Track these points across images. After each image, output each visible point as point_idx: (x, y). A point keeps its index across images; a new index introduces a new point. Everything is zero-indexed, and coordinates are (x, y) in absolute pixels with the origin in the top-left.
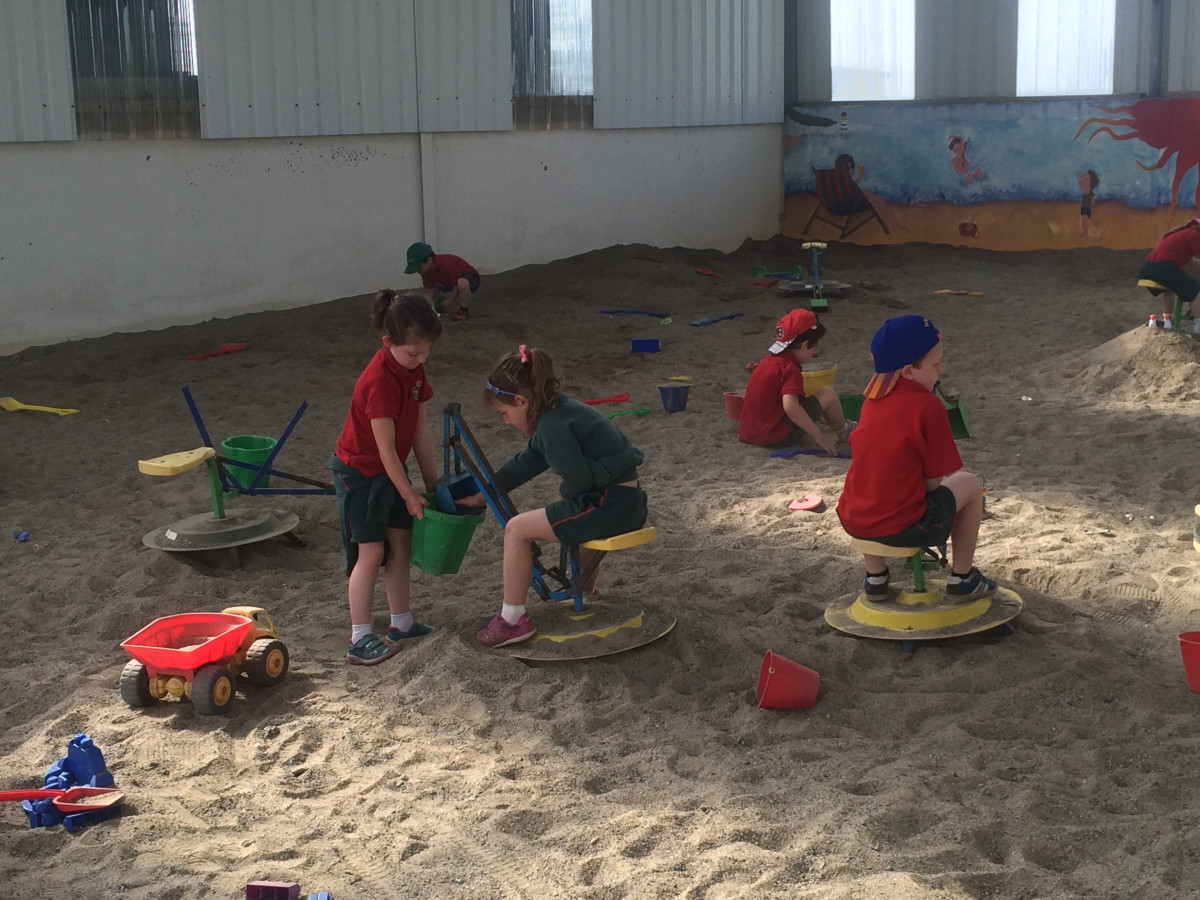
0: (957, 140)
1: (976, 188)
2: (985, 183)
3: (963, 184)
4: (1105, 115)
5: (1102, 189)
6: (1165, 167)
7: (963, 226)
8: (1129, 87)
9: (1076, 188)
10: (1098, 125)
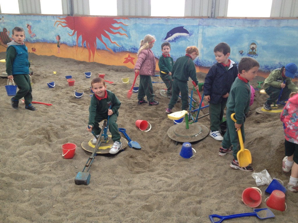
2: (36, 37)
3: (31, 37)
4: (60, 20)
5: (62, 40)
6: (74, 35)
7: (32, 49)
10: (58, 23)
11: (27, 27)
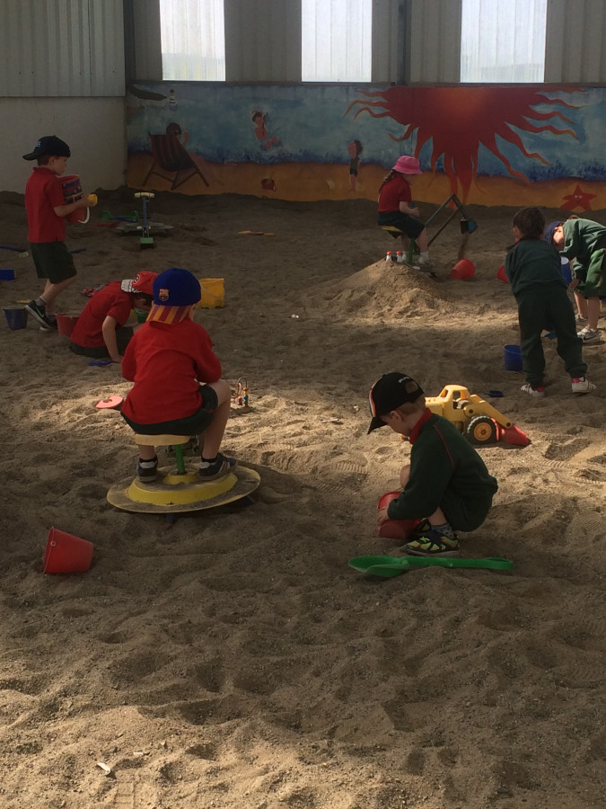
0: (258, 114)
1: (274, 152)
2: (279, 148)
3: (264, 148)
4: (367, 99)
5: (365, 155)
6: (410, 139)
7: (264, 181)
8: (383, 78)
9: (346, 154)
10: (361, 106)
11: (254, 119)
